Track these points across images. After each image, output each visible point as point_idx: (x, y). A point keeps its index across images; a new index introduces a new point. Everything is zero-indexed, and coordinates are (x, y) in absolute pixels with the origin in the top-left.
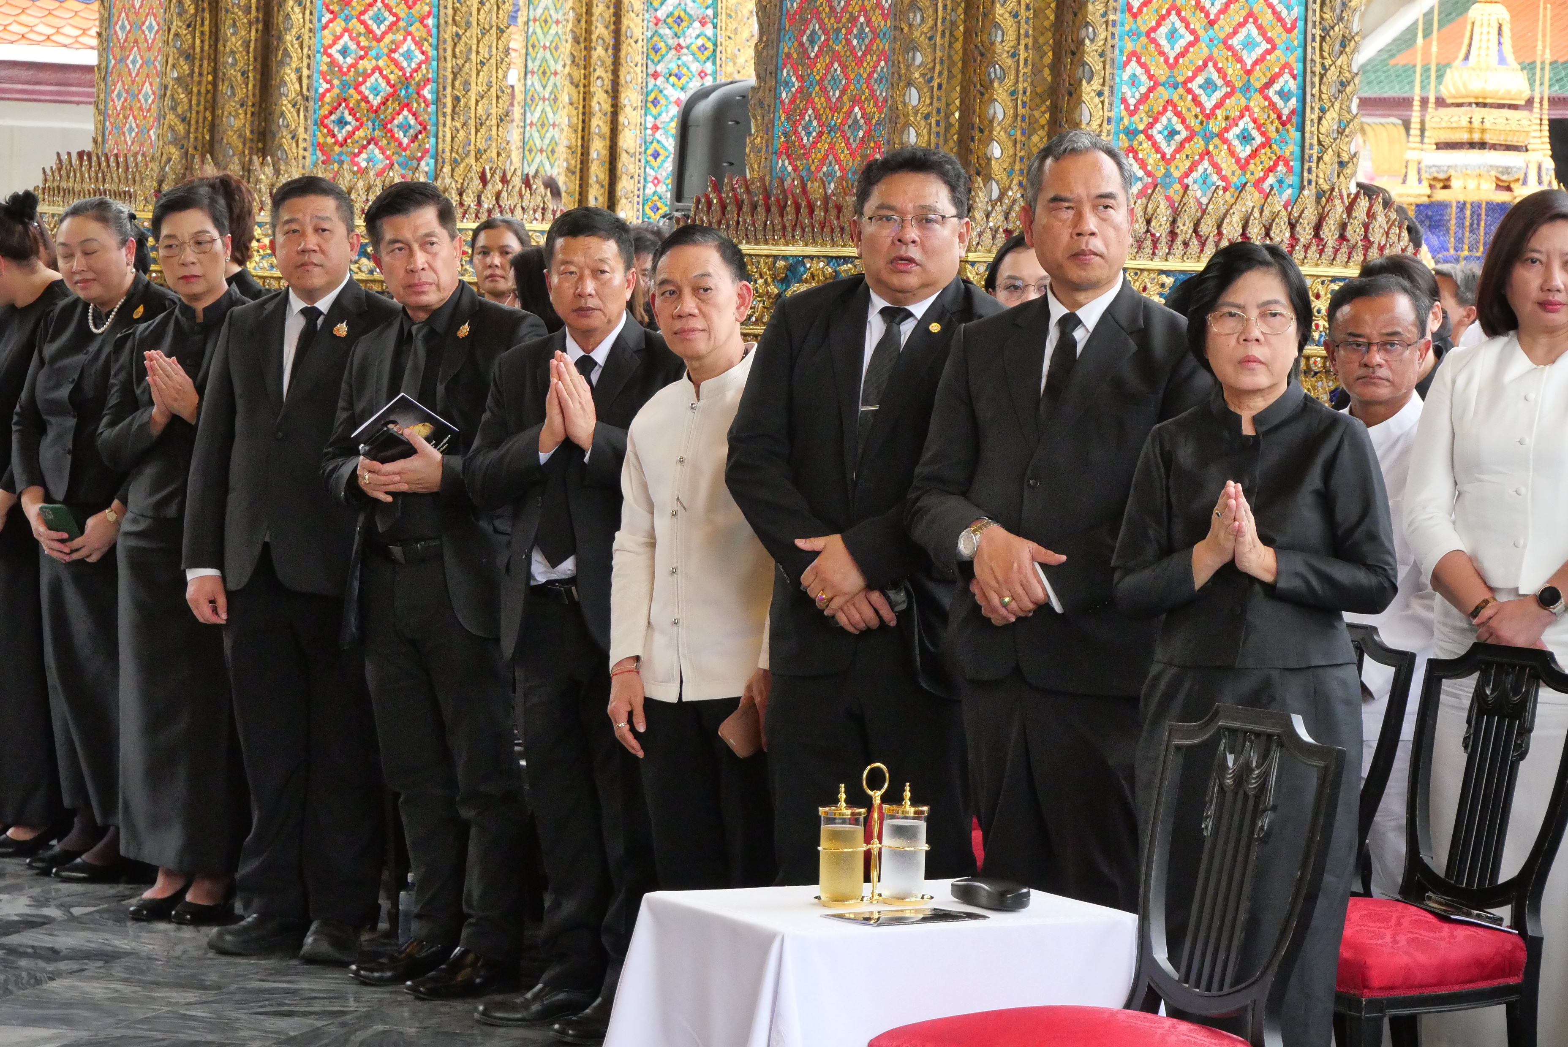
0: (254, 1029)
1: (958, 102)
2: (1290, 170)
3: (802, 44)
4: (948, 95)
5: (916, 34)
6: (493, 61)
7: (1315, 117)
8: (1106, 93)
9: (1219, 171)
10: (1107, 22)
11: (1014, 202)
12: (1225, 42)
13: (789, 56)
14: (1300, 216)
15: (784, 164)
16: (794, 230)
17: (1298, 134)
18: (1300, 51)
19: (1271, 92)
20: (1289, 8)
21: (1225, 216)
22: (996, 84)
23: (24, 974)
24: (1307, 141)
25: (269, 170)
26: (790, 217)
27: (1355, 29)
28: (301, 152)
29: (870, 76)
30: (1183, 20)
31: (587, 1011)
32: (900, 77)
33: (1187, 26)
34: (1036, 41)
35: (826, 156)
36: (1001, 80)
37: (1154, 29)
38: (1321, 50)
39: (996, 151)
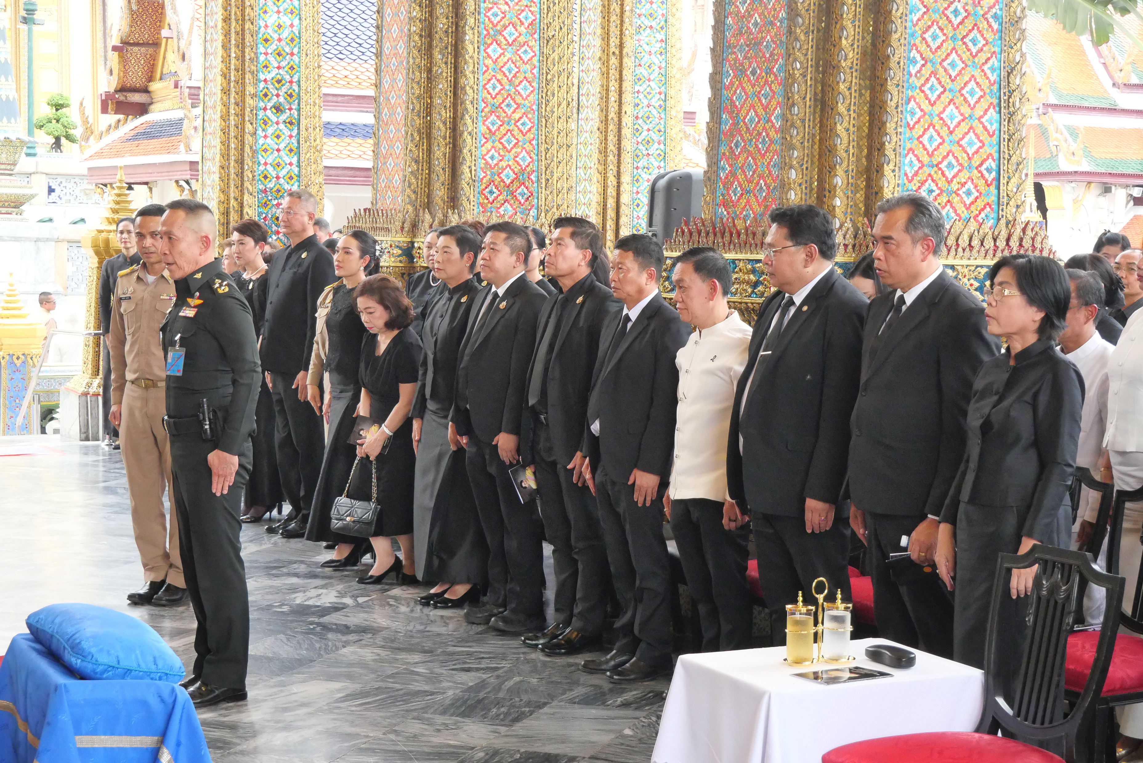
0: (450, 681)
1: (816, 177)
2: (992, 209)
3: (731, 148)
4: (811, 172)
5: (794, 141)
6: (565, 161)
7: (1005, 182)
8: (897, 170)
9: (955, 211)
10: (897, 133)
11: (848, 229)
12: (958, 143)
13: (724, 154)
14: (999, 234)
15: (722, 210)
16: (729, 246)
17: (996, 191)
18: (997, 147)
19: (982, 169)
20: (991, 124)
21: (960, 235)
22: (838, 167)
23: (330, 643)
24: (1001, 195)
25: (456, 216)
26: (727, 238)
27: (1024, 135)
28: (472, 207)
29: (769, 163)
30: (936, 131)
31: (627, 665)
32: (786, 164)
33: (939, 134)
34: (858, 144)
35: (746, 206)
36: (840, 165)
37: (921, 136)
38: (1008, 146)
39: (838, 202)
